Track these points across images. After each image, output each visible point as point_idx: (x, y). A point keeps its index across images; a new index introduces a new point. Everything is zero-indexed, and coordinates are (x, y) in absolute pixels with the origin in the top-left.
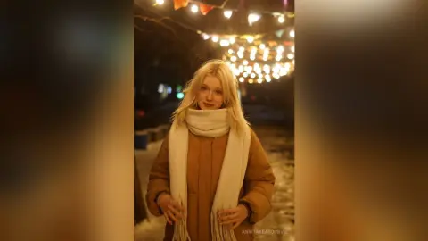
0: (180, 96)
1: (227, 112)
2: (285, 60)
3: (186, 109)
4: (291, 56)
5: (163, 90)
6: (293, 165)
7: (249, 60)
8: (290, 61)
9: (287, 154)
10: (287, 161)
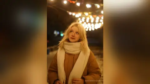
0: (62, 35)
1: (81, 44)
2: (99, 22)
3: (63, 42)
4: (102, 21)
5: (56, 33)
6: (103, 60)
7: (86, 22)
8: (101, 22)
9: (100, 56)
10: (100, 59)
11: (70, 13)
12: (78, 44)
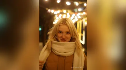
11: (49, 11)
12: (72, 44)
